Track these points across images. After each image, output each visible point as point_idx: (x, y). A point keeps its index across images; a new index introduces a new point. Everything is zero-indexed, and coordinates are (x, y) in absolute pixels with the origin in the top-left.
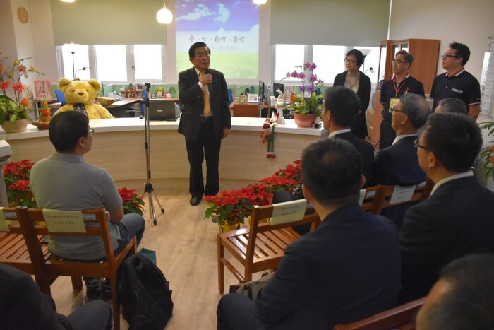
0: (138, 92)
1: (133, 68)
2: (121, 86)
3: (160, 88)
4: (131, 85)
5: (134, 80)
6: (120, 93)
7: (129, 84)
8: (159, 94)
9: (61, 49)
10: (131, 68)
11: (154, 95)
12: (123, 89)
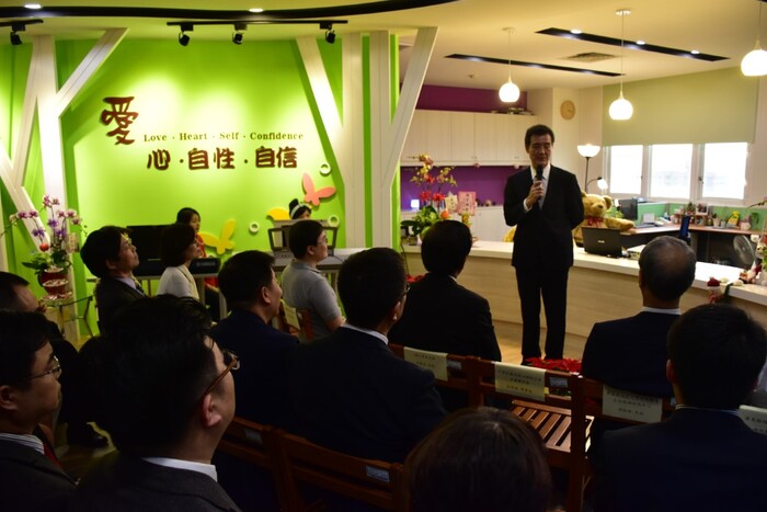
0: (699, 217)
1: (700, 179)
2: (677, 206)
3: (735, 213)
4: (690, 204)
5: (700, 197)
6: (672, 217)
7: (687, 203)
8: (733, 222)
9: (610, 151)
10: (698, 179)
11: (723, 223)
12: (678, 211)
